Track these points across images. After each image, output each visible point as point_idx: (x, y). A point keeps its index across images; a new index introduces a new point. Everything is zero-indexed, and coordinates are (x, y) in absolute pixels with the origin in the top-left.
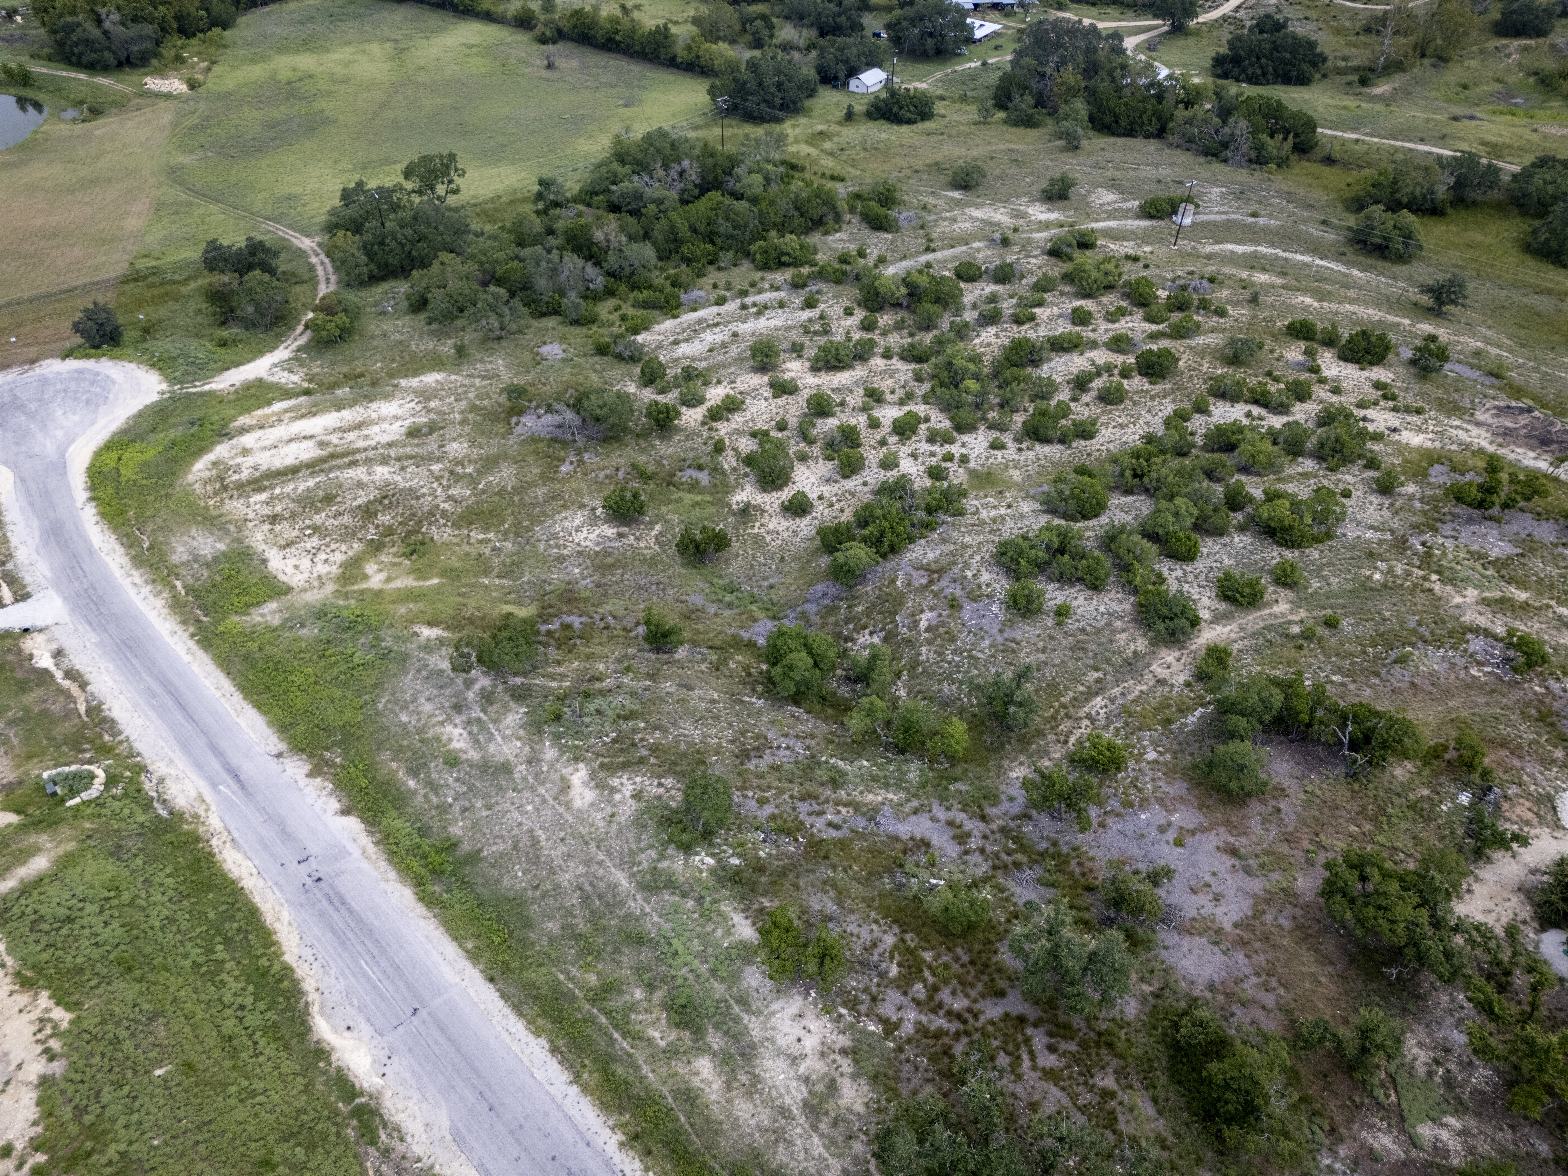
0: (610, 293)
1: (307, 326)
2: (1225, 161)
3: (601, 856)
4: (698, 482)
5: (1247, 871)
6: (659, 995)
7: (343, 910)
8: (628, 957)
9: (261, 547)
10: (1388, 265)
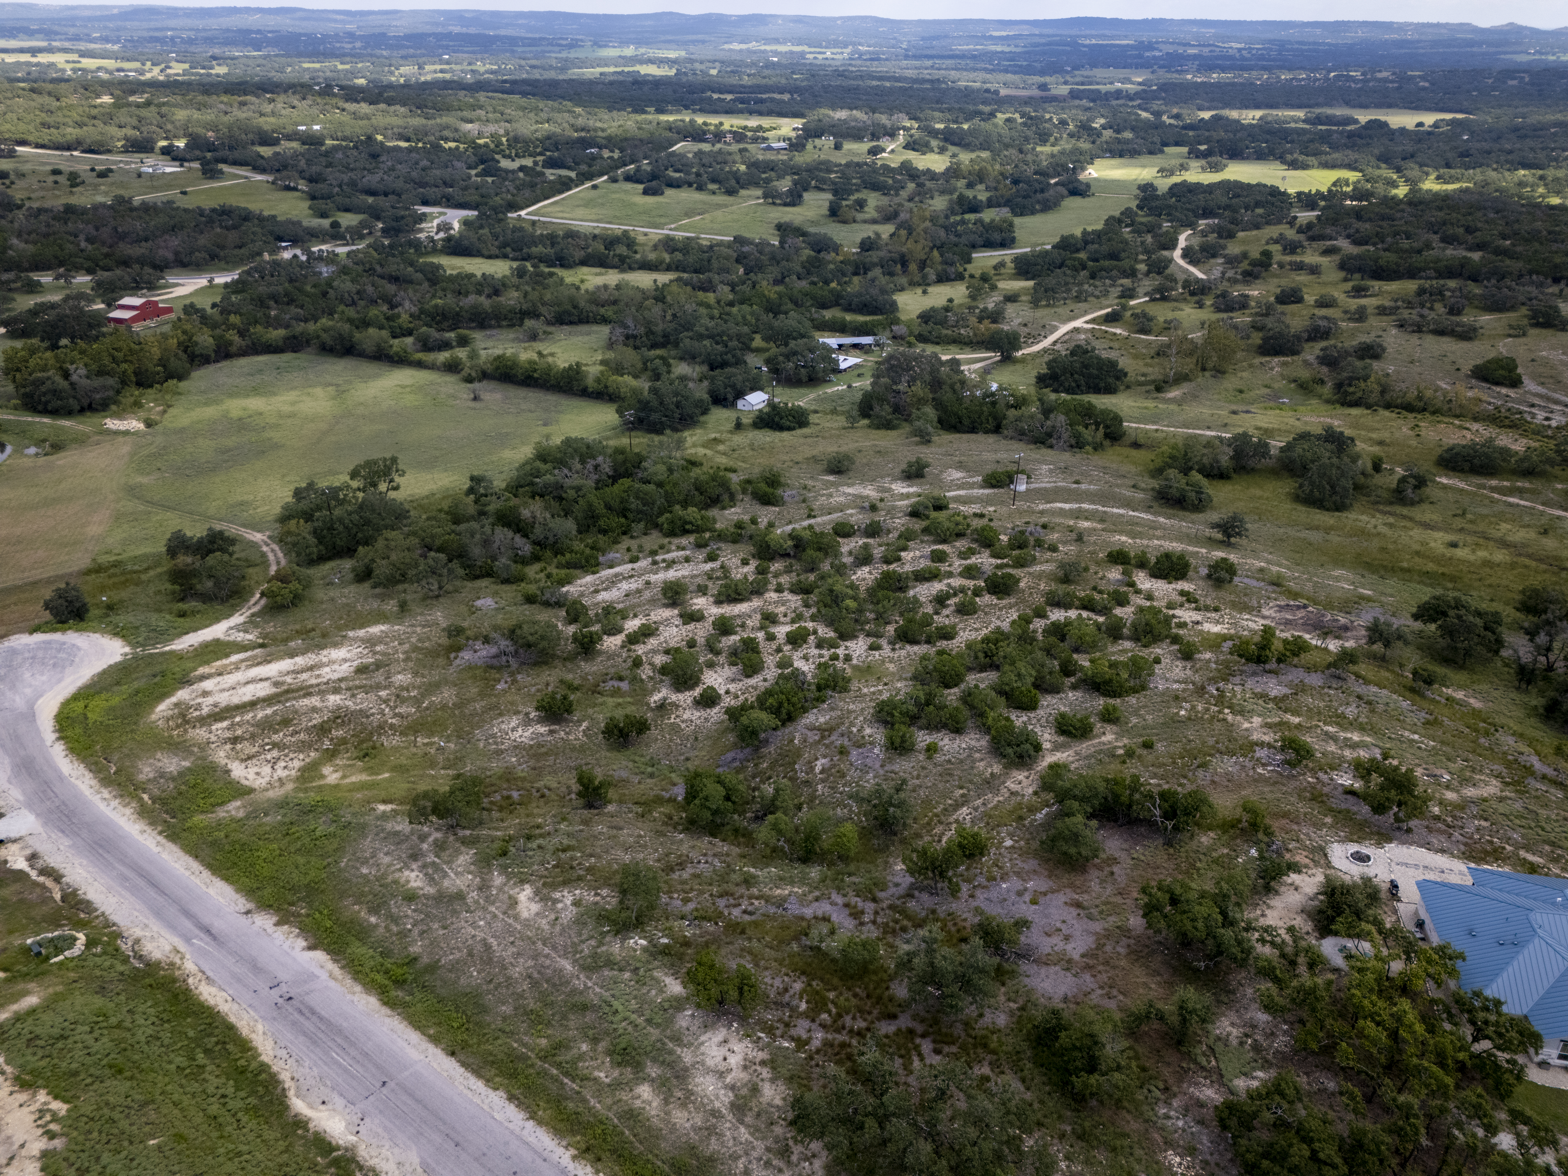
0: (536, 558)
1: (263, 594)
2: (1051, 447)
3: (547, 951)
4: (619, 689)
5: (1090, 917)
6: (602, 1046)
7: (314, 1019)
8: (574, 1020)
9: (223, 762)
10: (1187, 514)
